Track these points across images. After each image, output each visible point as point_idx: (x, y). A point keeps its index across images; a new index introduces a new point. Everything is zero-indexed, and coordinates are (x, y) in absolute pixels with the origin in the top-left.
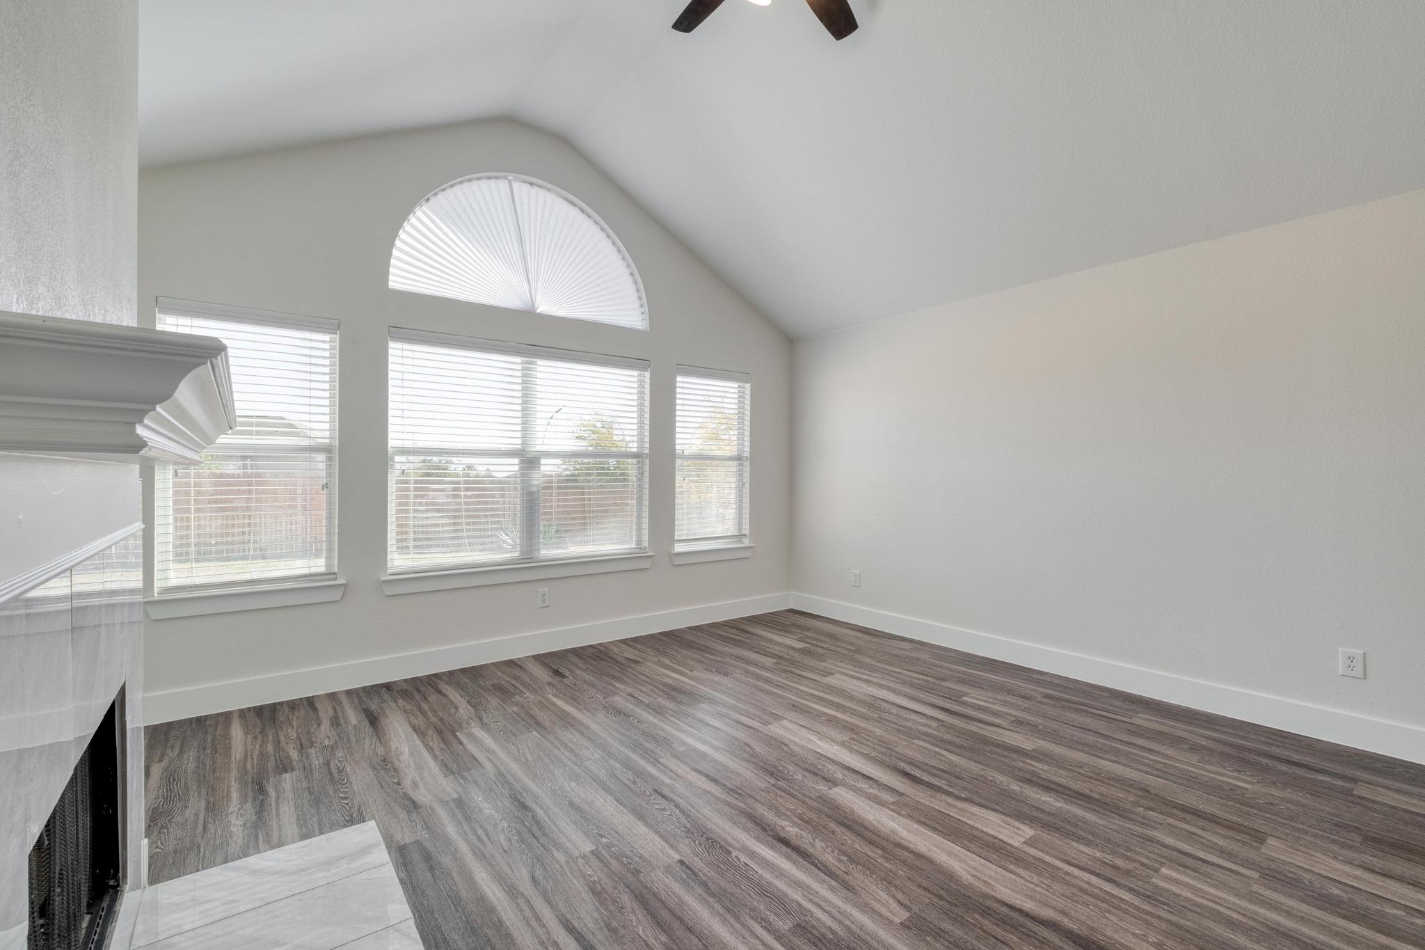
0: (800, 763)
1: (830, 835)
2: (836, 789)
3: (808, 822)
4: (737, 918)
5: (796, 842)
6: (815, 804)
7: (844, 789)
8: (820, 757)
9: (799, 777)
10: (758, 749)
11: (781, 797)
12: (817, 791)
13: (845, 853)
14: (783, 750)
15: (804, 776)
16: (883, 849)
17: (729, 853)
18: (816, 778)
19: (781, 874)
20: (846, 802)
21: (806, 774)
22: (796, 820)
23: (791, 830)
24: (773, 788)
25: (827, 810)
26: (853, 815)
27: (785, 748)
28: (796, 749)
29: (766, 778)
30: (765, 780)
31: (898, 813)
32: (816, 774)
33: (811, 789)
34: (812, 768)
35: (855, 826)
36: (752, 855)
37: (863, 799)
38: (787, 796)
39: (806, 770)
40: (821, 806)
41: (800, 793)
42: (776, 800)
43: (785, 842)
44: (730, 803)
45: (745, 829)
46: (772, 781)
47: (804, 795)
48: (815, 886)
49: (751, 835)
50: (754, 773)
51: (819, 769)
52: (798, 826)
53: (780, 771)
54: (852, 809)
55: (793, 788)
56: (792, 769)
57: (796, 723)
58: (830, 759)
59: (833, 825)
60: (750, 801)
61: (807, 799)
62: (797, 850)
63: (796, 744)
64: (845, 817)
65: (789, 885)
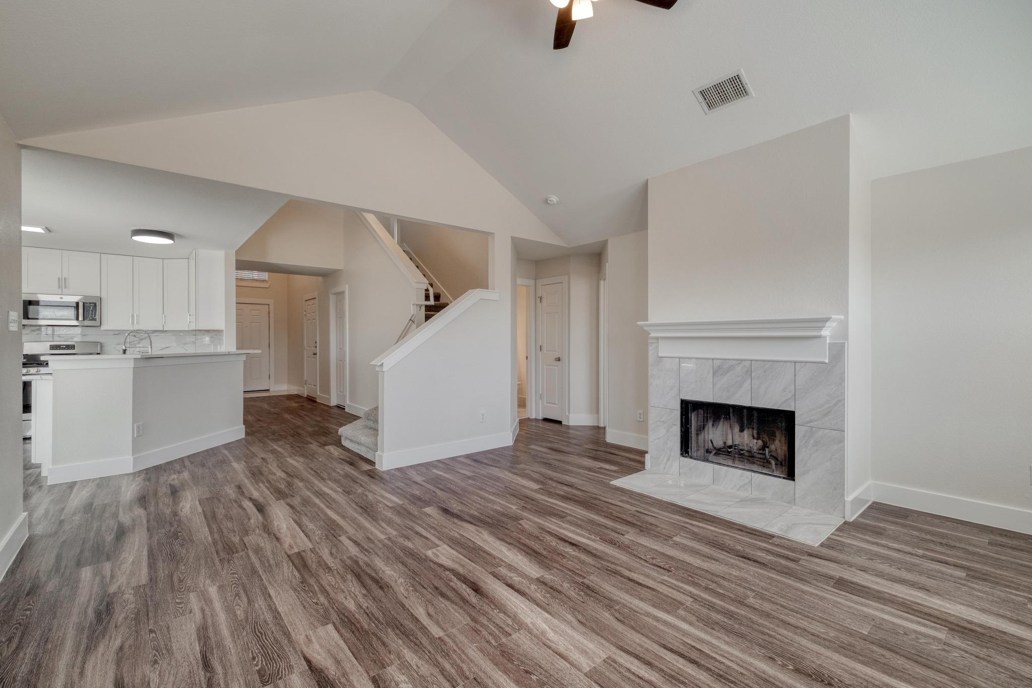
0: (565, 599)
1: (547, 548)
2: (538, 576)
3: (559, 554)
4: (588, 519)
5: (567, 545)
6: (555, 565)
7: (532, 576)
8: (547, 606)
9: (566, 585)
10: (607, 614)
11: (578, 569)
12: (552, 574)
13: (540, 540)
14: (583, 615)
15: (562, 586)
16: (519, 542)
17: (600, 539)
18: (552, 584)
19: (572, 532)
20: (533, 566)
21: (560, 588)
22: (567, 555)
23: (569, 550)
24: (585, 575)
25: (547, 562)
26: (530, 559)
27: (580, 617)
28: (570, 617)
29: (592, 584)
30: (592, 582)
31: (501, 560)
32: (551, 588)
33: (556, 575)
34: (555, 594)
35: (531, 552)
36: (589, 538)
37: (521, 569)
38: (574, 570)
39: (559, 592)
40: (550, 563)
41: (564, 572)
42: (581, 567)
43: (573, 544)
44: (612, 564)
45: (596, 549)
46: (586, 581)
47: (562, 571)
48: (557, 529)
49: (592, 546)
50: (602, 588)
51: (549, 593)
52: (565, 552)
53: (582, 591)
54: (530, 562)
55: (570, 576)
56: (572, 592)
57: (571, 664)
58: (538, 605)
59: (545, 553)
60: (600, 566)
61: (559, 568)
62: (565, 541)
63: (569, 623)
64: (536, 557)
65: (569, 528)
